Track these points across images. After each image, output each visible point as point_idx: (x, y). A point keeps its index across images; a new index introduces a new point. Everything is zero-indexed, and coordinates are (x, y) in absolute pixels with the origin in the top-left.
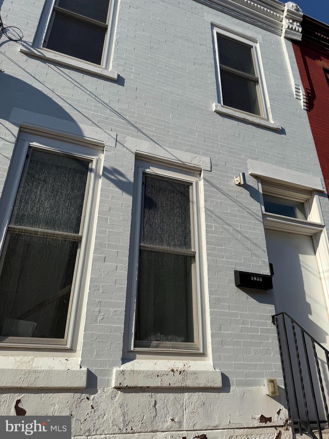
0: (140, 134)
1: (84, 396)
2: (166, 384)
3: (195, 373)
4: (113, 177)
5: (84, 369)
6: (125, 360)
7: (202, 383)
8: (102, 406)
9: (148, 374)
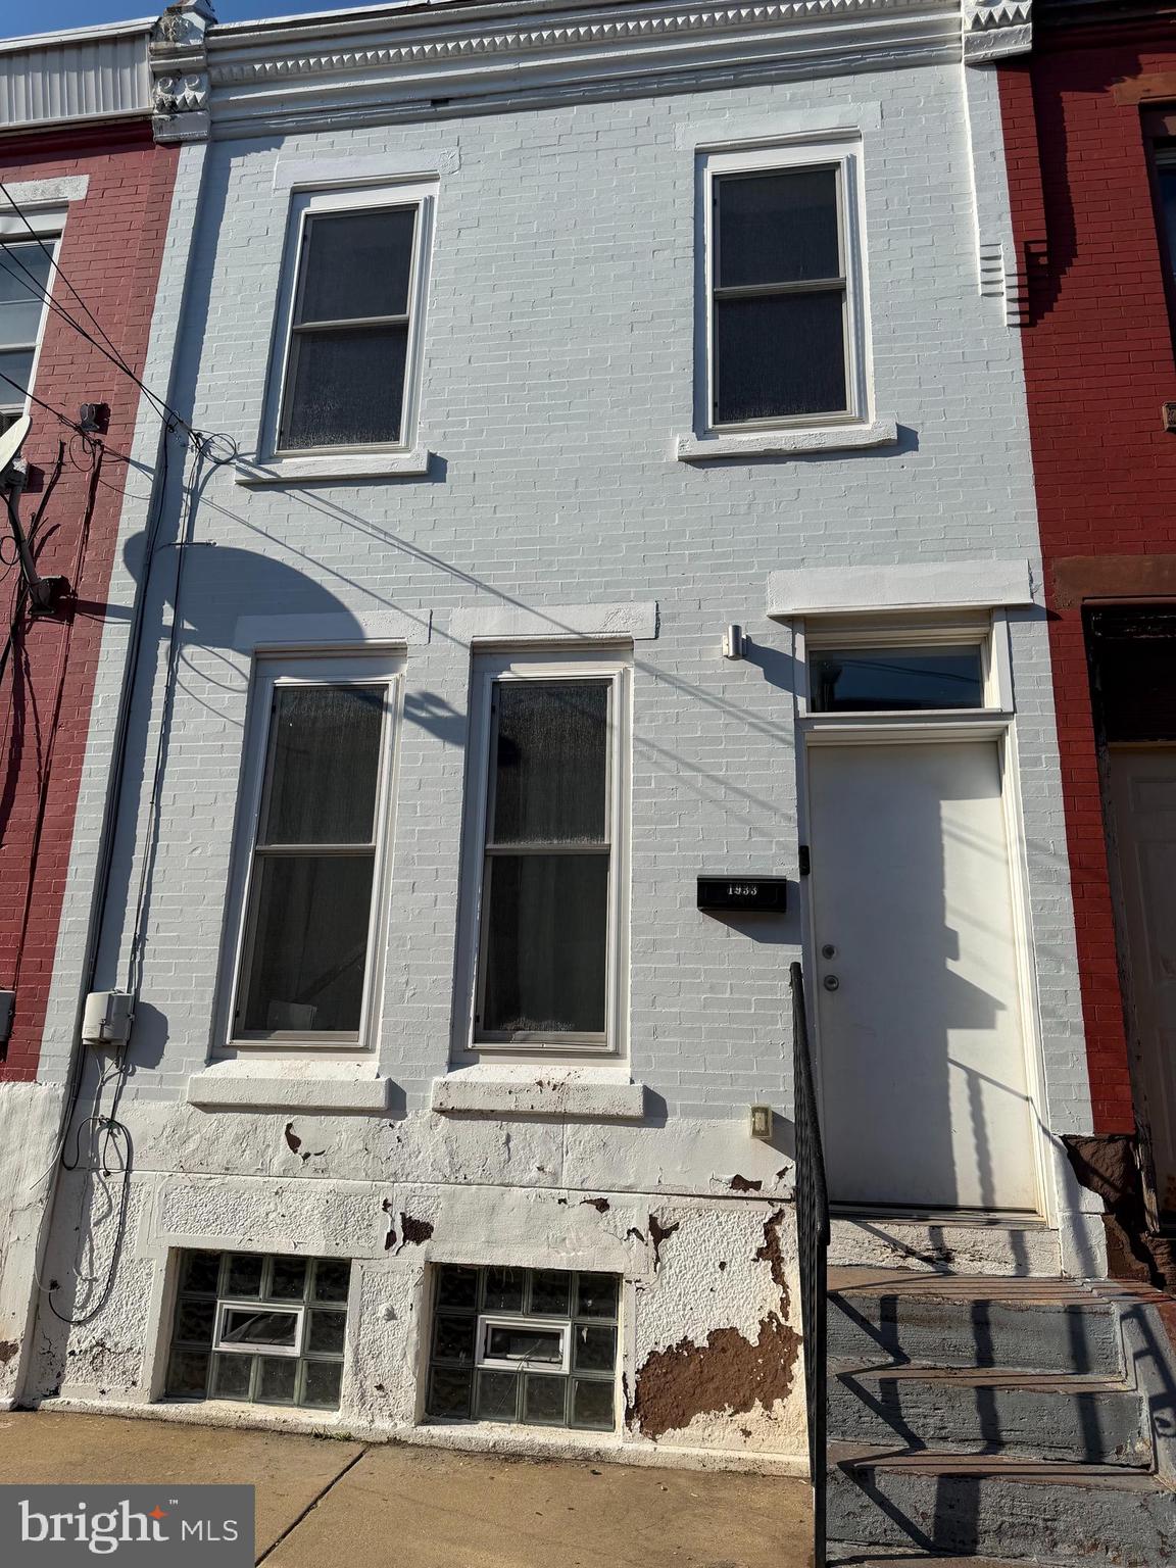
0: (482, 594)
1: (386, 1121)
2: (525, 1107)
3: (585, 1089)
4: (424, 714)
5: (383, 1079)
6: (454, 1064)
7: (599, 1107)
8: (416, 1139)
9: (493, 1090)
